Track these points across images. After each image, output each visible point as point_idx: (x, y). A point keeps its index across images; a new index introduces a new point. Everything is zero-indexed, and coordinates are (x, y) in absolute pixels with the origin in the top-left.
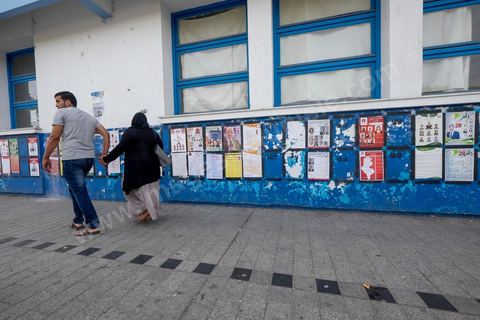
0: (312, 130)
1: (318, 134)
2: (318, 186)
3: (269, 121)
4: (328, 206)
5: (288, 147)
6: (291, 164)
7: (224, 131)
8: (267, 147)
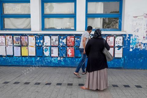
0: (53, 40)
1: (55, 41)
2: (54, 59)
3: (38, 35)
4: (57, 65)
5: (44, 45)
6: (46, 51)
7: (21, 38)
8: (37, 45)
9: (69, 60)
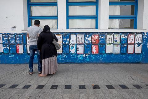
0: (78, 38)
1: (80, 39)
2: (80, 56)
3: (64, 34)
4: (83, 62)
5: (71, 43)
6: (72, 48)
8: (64, 43)
9: (94, 57)
